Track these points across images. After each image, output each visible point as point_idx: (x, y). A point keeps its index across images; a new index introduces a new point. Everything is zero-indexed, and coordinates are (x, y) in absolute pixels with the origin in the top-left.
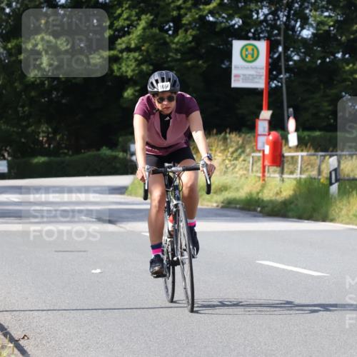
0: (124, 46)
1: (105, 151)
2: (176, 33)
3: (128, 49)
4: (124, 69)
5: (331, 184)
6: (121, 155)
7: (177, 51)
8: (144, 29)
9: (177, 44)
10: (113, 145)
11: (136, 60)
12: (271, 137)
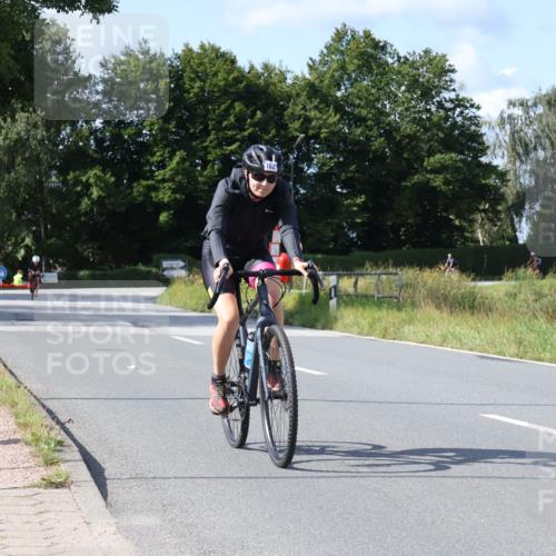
0: (160, 178)
1: (141, 267)
2: (204, 167)
3: (164, 181)
4: (161, 196)
5: (331, 298)
6: (154, 270)
7: (204, 183)
8: (178, 163)
9: (205, 177)
10: (147, 262)
11: (170, 188)
12: (281, 258)
